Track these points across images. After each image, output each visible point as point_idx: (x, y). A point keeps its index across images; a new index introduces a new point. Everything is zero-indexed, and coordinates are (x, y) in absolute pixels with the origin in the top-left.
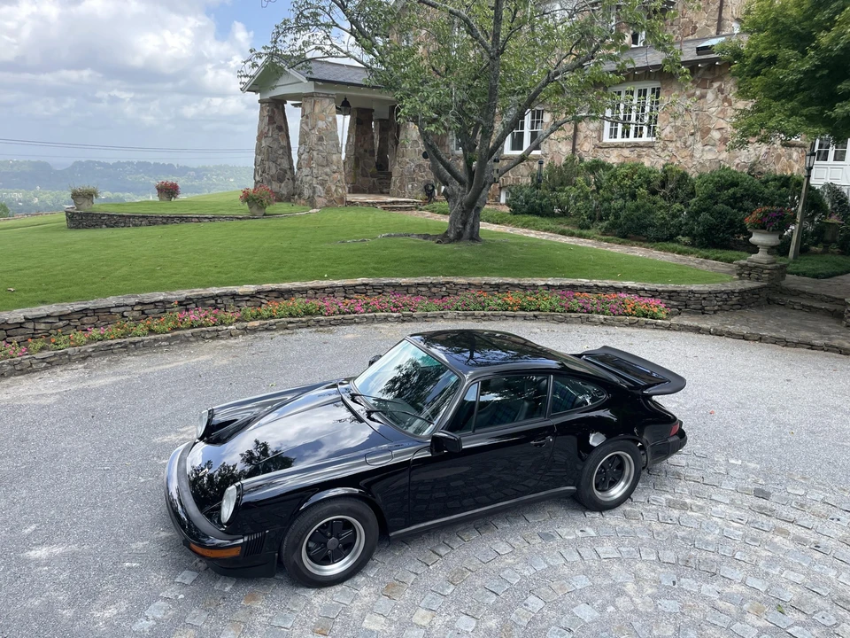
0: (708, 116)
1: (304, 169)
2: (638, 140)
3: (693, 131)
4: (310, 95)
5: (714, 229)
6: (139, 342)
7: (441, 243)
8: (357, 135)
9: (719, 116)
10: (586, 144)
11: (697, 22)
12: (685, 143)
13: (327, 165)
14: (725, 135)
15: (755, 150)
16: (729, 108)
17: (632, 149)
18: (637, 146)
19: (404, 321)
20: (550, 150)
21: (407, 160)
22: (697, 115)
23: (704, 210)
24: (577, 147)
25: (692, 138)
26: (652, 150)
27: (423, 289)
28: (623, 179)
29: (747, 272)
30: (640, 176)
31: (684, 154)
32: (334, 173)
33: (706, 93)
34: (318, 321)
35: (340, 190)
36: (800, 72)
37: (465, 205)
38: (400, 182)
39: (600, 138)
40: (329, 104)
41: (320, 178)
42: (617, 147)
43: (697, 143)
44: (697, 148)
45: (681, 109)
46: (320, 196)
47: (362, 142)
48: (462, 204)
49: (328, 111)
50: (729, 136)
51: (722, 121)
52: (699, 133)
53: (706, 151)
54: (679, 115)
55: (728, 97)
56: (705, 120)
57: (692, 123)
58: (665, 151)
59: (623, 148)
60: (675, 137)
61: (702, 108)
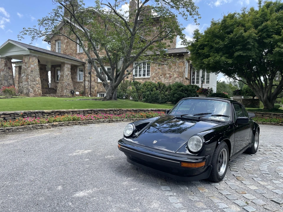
2: (144, 77)
3: (161, 74)
4: (28, 55)
5: (179, 99)
6: (10, 129)
7: (104, 100)
9: (168, 70)
12: (159, 78)
13: (34, 81)
16: (171, 68)
17: (143, 80)
18: (145, 79)
19: (110, 122)
21: (64, 82)
22: (162, 70)
23: (175, 93)
25: (161, 76)
26: (149, 80)
27: (112, 112)
30: (153, 85)
31: (159, 81)
32: (37, 84)
34: (80, 123)
35: (39, 91)
36: (223, 45)
37: (114, 87)
38: (61, 90)
40: (35, 59)
41: (31, 86)
42: (138, 79)
43: (162, 78)
44: (163, 79)
45: (157, 68)
46: (31, 93)
47: (42, 76)
48: (112, 87)
49: (35, 62)
50: (172, 76)
51: (169, 72)
52: (163, 75)
53: (165, 80)
54: (157, 70)
55: (170, 65)
56: (164, 71)
57: (161, 72)
58: (153, 80)
59: (140, 79)
60: (156, 76)
61: (163, 68)
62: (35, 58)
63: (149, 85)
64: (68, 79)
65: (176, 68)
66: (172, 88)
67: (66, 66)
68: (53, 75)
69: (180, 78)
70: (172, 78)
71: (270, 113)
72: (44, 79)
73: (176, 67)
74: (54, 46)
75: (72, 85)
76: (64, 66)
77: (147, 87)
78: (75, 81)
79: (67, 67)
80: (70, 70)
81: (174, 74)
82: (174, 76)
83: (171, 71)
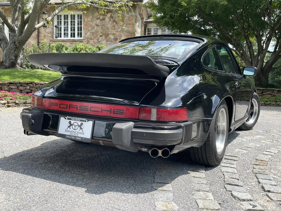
0: (107, 28)
3: (101, 34)
10: (45, 39)
12: (98, 40)
14: (116, 37)
16: (116, 25)
17: (71, 42)
22: (102, 27)
24: (40, 41)
25: (101, 38)
30: (89, 49)
33: (105, 18)
39: (53, 37)
42: (63, 41)
43: (103, 40)
44: (104, 42)
45: (94, 25)
48: (15, 43)
50: (118, 37)
51: (114, 31)
52: (104, 36)
53: (108, 44)
54: (93, 27)
55: (115, 20)
56: (106, 30)
57: (100, 31)
58: (89, 44)
59: (67, 42)
60: (92, 37)
61: (104, 25)
63: (83, 49)
65: (125, 25)
70: (118, 40)
71: (273, 89)
73: (123, 24)
81: (122, 34)
82: (122, 37)
83: (116, 30)
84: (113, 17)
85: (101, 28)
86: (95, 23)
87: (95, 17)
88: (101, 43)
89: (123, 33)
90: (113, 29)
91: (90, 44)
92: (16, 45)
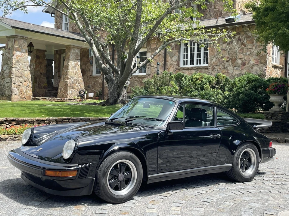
0: (235, 52)
1: (6, 79)
2: (199, 65)
3: (228, 60)
4: (13, 37)
5: (247, 103)
8: (36, 65)
9: (240, 52)
10: (171, 68)
11: (222, 11)
12: (224, 66)
13: (21, 77)
14: (244, 61)
15: (260, 68)
16: (245, 48)
17: (197, 70)
18: (198, 68)
20: (151, 72)
21: (69, 77)
22: (229, 52)
24: (167, 70)
25: (227, 64)
26: (207, 70)
28: (196, 81)
29: (270, 116)
31: (224, 71)
32: (25, 81)
35: (28, 91)
37: (120, 83)
38: (64, 89)
39: (179, 65)
40: (24, 43)
41: (16, 84)
42: (188, 69)
43: (230, 66)
44: (230, 68)
46: (16, 94)
47: (39, 68)
49: (22, 46)
50: (246, 62)
51: (242, 55)
52: (231, 61)
53: (235, 70)
54: (220, 52)
55: (243, 43)
56: (233, 54)
57: (226, 56)
58: (214, 71)
59: (192, 69)
60: (218, 63)
61: (231, 48)
62: (23, 40)
64: (76, 73)
65: (254, 48)
66: (237, 83)
67: (72, 51)
68: (57, 65)
69: (261, 65)
70: (247, 65)
72: (41, 74)
74: (59, 19)
75: (82, 82)
76: (69, 52)
77: (194, 83)
78: (89, 74)
79: (74, 53)
80: (79, 58)
81: (251, 58)
82: (251, 62)
83: (244, 54)
84: (241, 39)
85: (227, 53)
86: (222, 48)
87: (221, 41)
88: (228, 69)
89: (252, 56)
90: (240, 53)
91: (216, 70)
92: (118, 85)
